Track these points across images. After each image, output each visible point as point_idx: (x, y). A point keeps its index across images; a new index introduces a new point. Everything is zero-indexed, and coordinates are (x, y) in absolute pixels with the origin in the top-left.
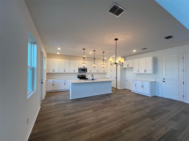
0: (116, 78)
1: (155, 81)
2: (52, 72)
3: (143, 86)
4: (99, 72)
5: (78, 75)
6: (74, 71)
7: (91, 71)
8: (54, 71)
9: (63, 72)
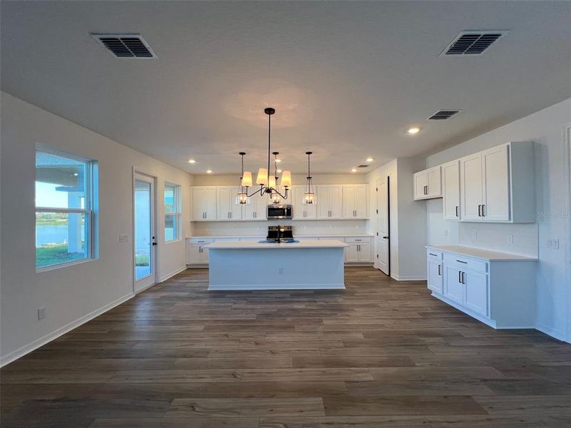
0: (389, 238)
1: (537, 258)
2: (201, 219)
3: (462, 278)
4: (333, 217)
5: (269, 228)
6: (255, 214)
7: (305, 216)
8: (205, 216)
9: (226, 219)
